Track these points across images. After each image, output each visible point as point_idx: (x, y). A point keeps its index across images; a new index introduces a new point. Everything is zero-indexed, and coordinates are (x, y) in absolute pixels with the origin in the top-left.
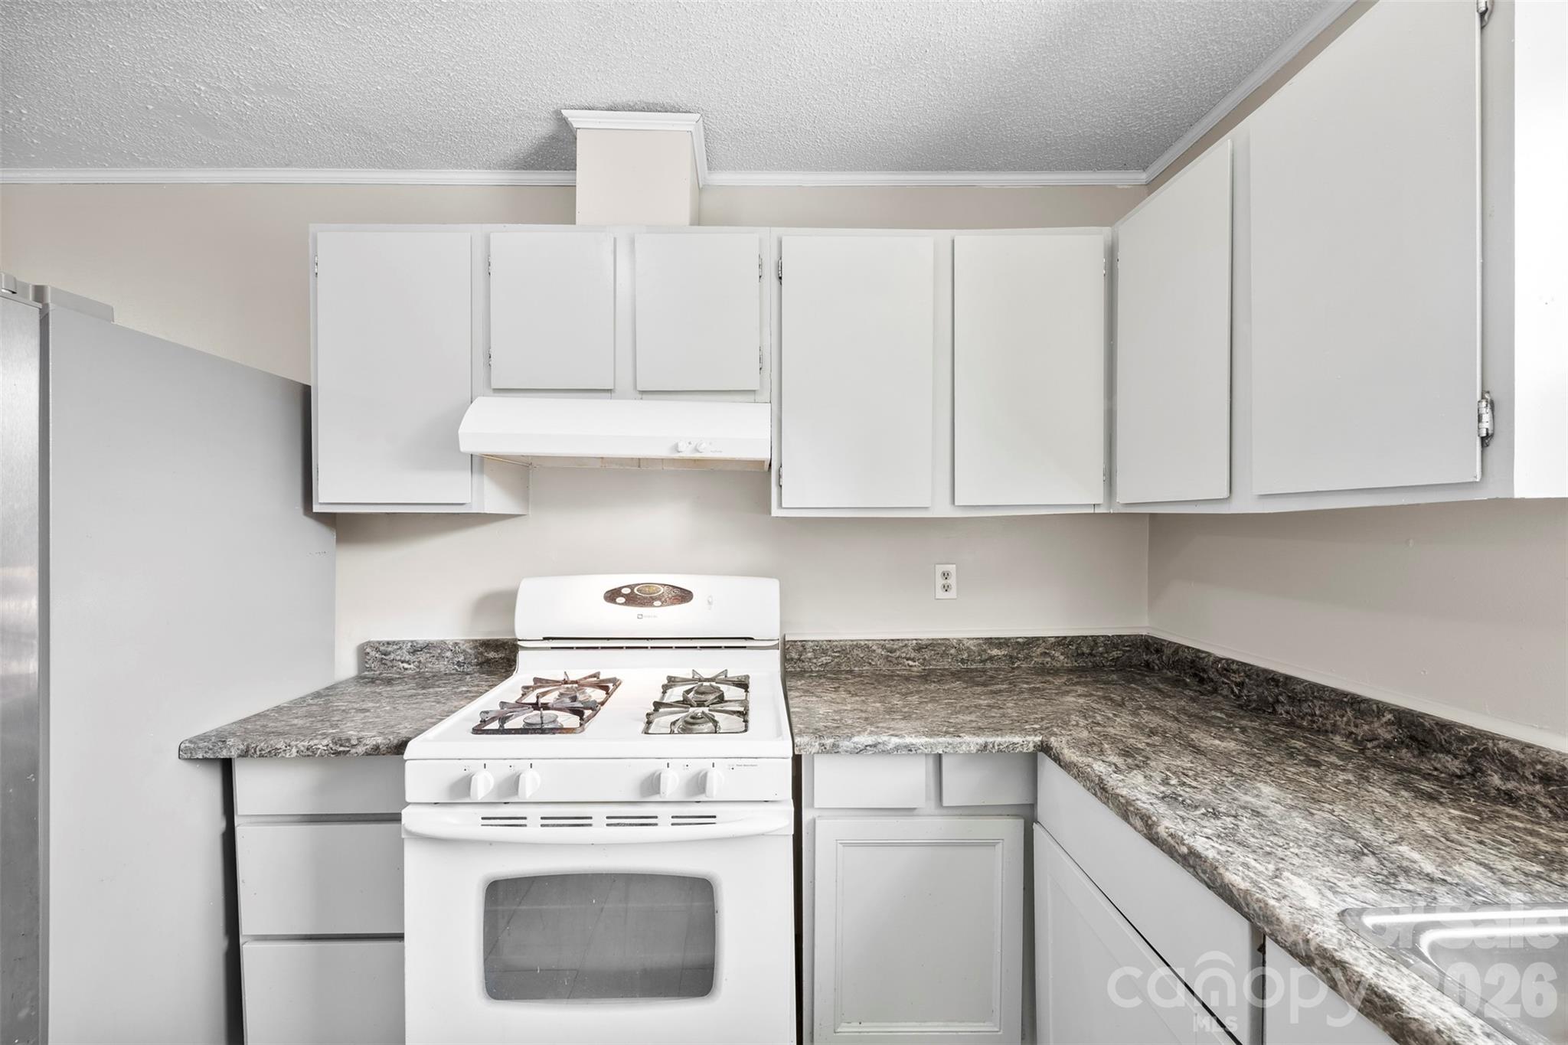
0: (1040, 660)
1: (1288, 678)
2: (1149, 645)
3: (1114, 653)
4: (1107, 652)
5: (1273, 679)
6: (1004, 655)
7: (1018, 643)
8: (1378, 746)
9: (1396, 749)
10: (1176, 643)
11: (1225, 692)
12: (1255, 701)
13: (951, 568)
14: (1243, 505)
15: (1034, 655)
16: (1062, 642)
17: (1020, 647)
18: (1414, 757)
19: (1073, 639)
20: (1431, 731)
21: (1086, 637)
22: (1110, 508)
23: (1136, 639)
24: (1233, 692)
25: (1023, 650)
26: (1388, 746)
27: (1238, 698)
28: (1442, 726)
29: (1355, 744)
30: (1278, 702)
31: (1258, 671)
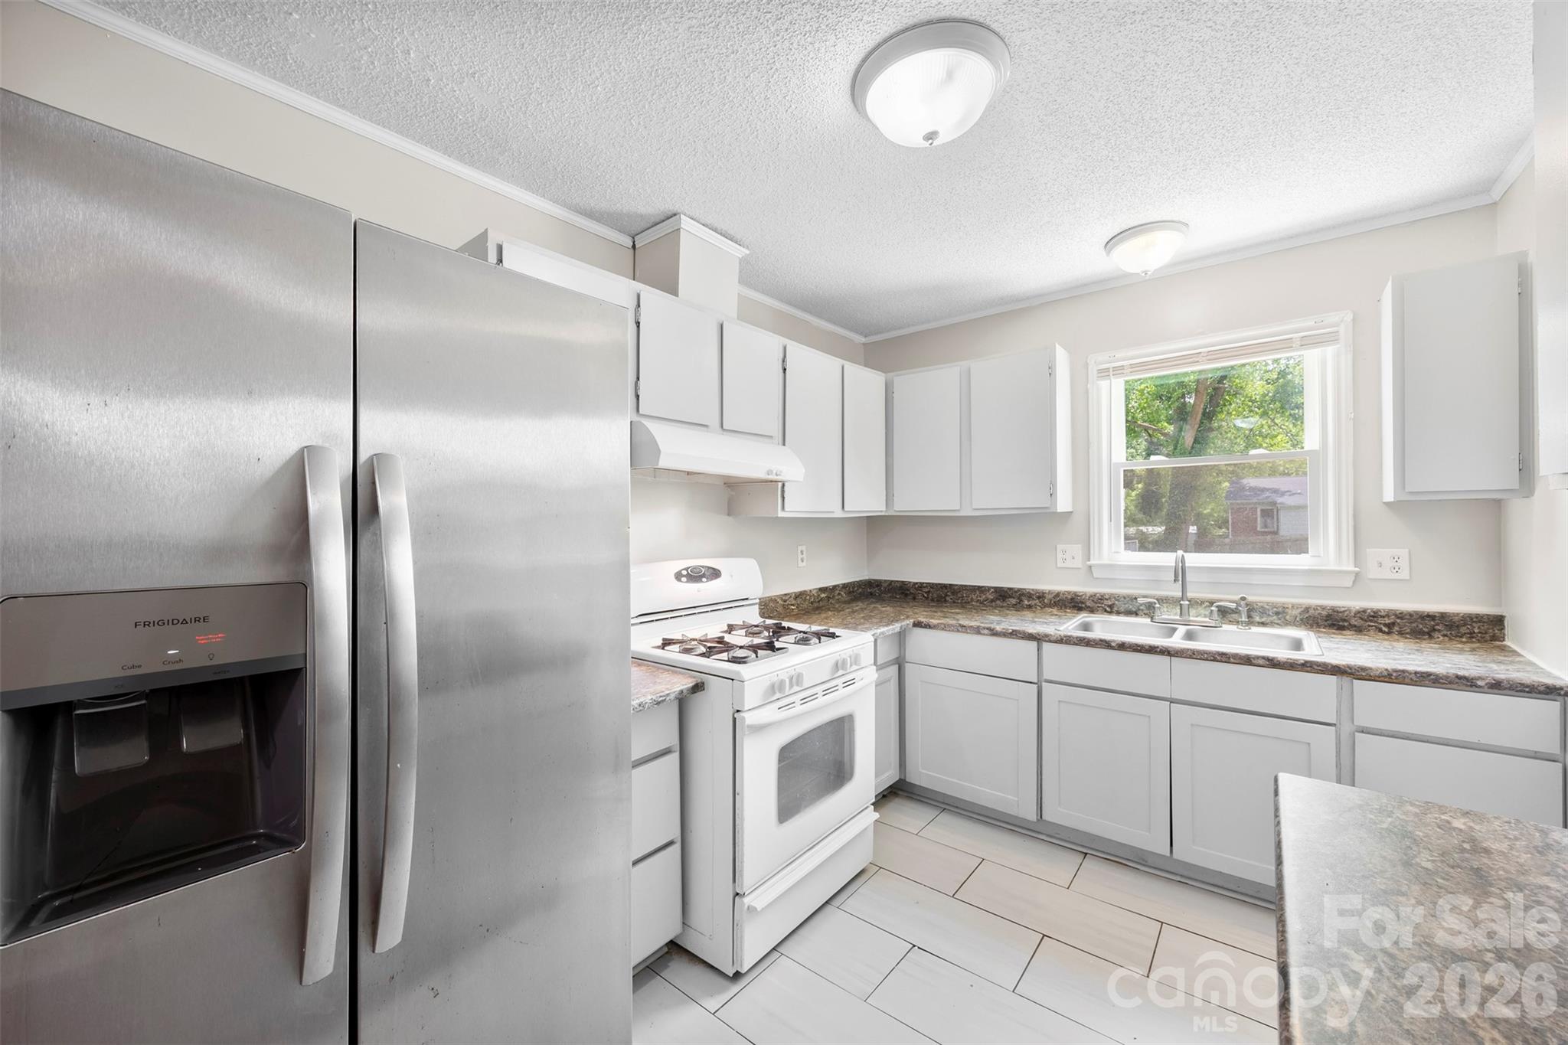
0: (838, 598)
1: (950, 585)
2: (870, 583)
3: (860, 590)
7: (830, 589)
8: (989, 602)
9: (996, 600)
11: (920, 597)
12: (936, 598)
13: (804, 548)
14: (967, 512)
16: (844, 587)
18: (1002, 601)
20: (1006, 592)
21: (851, 582)
22: (885, 513)
23: (866, 582)
24: (924, 596)
25: (832, 593)
26: (992, 601)
27: (927, 598)
28: (1010, 589)
29: (981, 603)
30: (947, 595)
31: (937, 585)
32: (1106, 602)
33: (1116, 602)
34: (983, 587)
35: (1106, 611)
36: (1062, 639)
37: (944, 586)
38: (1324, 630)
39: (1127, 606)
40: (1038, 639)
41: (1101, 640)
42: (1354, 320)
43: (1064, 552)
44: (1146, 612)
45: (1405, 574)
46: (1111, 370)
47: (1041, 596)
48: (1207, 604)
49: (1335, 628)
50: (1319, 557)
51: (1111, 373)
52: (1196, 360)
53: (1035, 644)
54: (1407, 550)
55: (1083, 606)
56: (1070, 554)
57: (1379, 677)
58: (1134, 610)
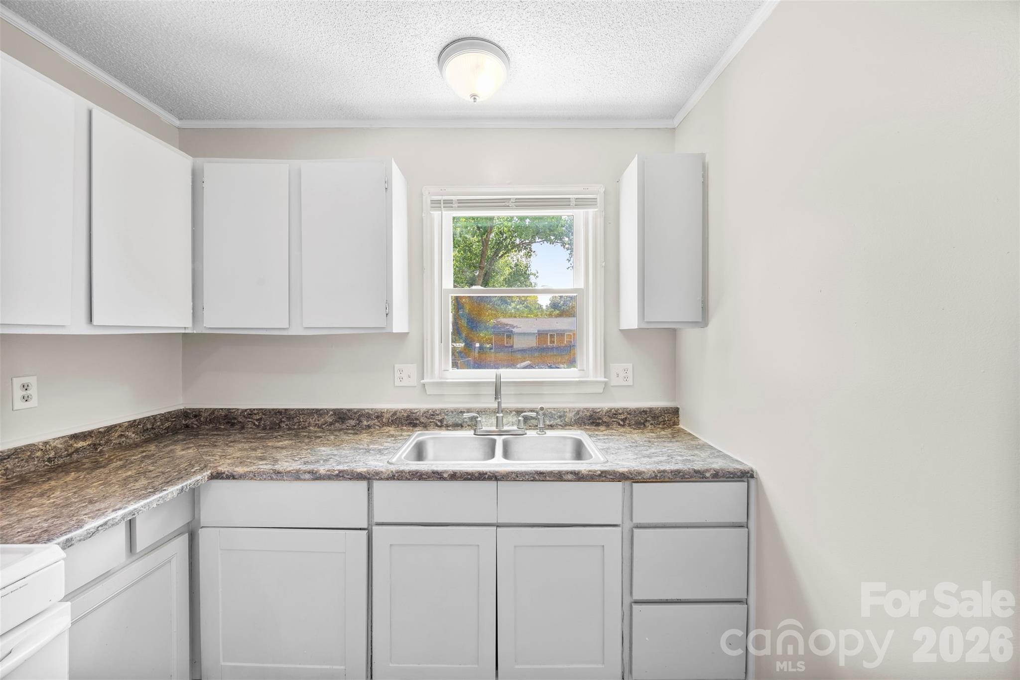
0: (117, 441)
1: (286, 410)
2: (185, 414)
3: (166, 424)
4: (162, 425)
5: (279, 412)
6: (89, 445)
7: (99, 432)
8: (328, 425)
9: (334, 424)
10: (211, 409)
11: (250, 426)
12: (268, 425)
15: (113, 438)
16: (133, 424)
17: (101, 436)
18: (340, 425)
19: (141, 421)
20: (346, 413)
21: (149, 417)
22: (194, 330)
23: (179, 412)
24: (254, 424)
25: (104, 437)
26: (331, 424)
27: (258, 426)
28: (349, 410)
29: (319, 427)
30: (281, 421)
31: (270, 411)
32: (437, 418)
33: (446, 417)
34: (321, 410)
35: (437, 425)
36: (394, 476)
37: (278, 412)
38: (588, 427)
39: (454, 419)
40: (368, 478)
41: (434, 472)
42: (604, 192)
43: (401, 371)
44: (469, 423)
45: (630, 383)
46: (442, 201)
47: (379, 415)
48: (514, 413)
49: (594, 425)
50: (583, 370)
51: (442, 205)
52: (508, 204)
53: (364, 484)
54: (631, 364)
55: (418, 422)
56: (408, 373)
57: (650, 479)
58: (460, 422)
